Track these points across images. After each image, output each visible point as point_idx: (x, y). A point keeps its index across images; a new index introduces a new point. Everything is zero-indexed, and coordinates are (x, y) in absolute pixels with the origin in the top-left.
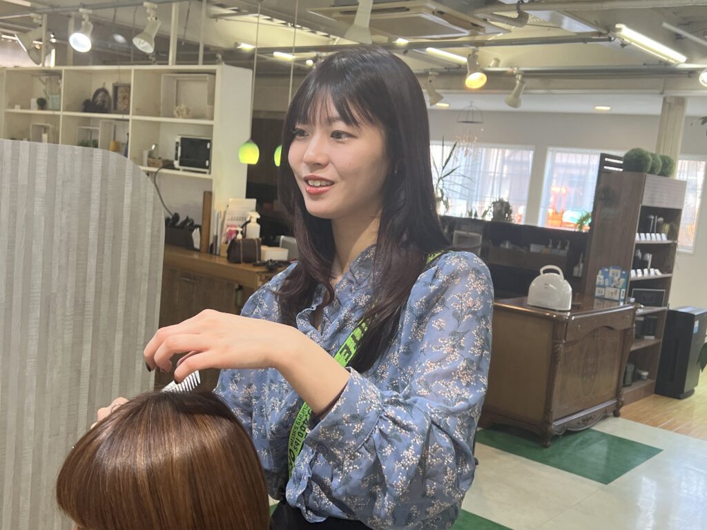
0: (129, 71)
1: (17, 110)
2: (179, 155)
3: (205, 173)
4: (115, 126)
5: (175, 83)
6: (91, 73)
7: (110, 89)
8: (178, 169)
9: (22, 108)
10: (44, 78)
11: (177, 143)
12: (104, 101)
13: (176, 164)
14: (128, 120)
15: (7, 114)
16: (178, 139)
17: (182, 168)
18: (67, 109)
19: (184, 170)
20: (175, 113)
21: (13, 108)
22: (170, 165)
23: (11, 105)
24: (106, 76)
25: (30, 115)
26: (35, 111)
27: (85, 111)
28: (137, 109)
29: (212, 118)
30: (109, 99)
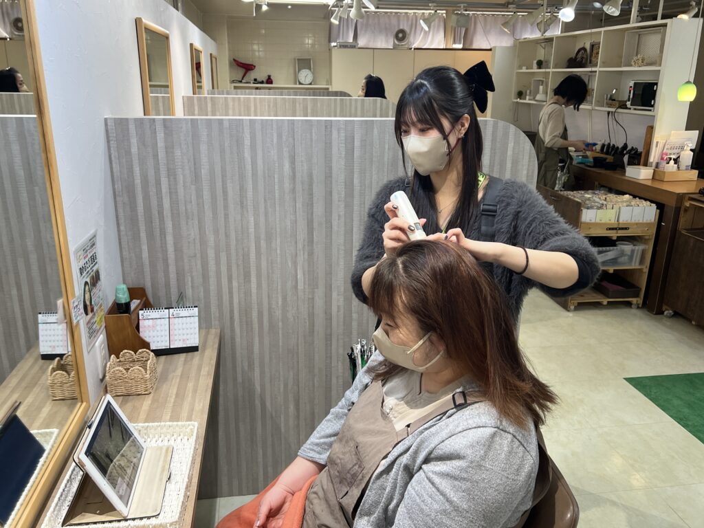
0: (600, 32)
1: (524, 70)
2: (631, 97)
3: (650, 110)
4: (589, 76)
5: (637, 37)
6: (575, 36)
7: (588, 47)
8: (630, 109)
9: (527, 69)
10: (543, 44)
11: (631, 87)
12: (582, 58)
13: (628, 104)
14: (596, 72)
15: (517, 73)
16: (632, 84)
17: (632, 107)
18: (555, 67)
19: (635, 109)
20: (633, 63)
21: (522, 69)
22: (623, 106)
23: (520, 67)
24: (586, 37)
25: (534, 73)
26: (535, 70)
27: (568, 67)
28: (603, 63)
29: (660, 65)
30: (587, 55)
